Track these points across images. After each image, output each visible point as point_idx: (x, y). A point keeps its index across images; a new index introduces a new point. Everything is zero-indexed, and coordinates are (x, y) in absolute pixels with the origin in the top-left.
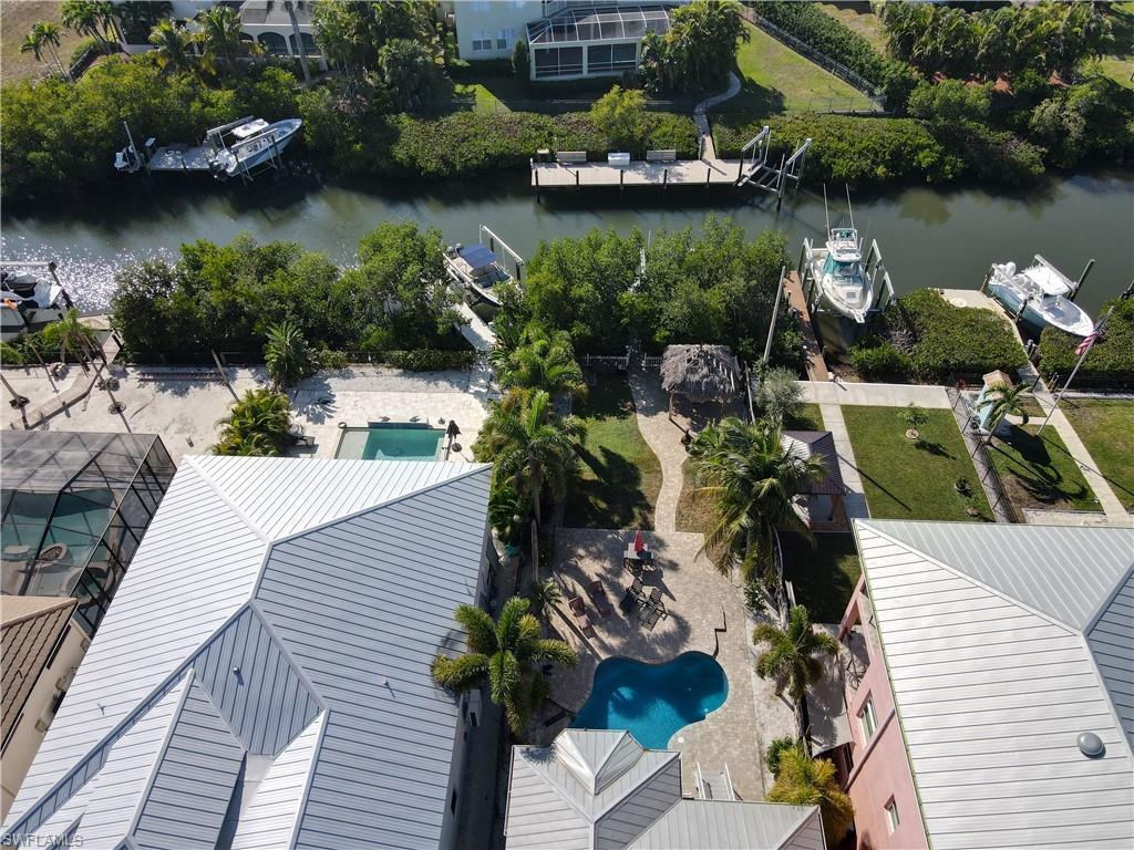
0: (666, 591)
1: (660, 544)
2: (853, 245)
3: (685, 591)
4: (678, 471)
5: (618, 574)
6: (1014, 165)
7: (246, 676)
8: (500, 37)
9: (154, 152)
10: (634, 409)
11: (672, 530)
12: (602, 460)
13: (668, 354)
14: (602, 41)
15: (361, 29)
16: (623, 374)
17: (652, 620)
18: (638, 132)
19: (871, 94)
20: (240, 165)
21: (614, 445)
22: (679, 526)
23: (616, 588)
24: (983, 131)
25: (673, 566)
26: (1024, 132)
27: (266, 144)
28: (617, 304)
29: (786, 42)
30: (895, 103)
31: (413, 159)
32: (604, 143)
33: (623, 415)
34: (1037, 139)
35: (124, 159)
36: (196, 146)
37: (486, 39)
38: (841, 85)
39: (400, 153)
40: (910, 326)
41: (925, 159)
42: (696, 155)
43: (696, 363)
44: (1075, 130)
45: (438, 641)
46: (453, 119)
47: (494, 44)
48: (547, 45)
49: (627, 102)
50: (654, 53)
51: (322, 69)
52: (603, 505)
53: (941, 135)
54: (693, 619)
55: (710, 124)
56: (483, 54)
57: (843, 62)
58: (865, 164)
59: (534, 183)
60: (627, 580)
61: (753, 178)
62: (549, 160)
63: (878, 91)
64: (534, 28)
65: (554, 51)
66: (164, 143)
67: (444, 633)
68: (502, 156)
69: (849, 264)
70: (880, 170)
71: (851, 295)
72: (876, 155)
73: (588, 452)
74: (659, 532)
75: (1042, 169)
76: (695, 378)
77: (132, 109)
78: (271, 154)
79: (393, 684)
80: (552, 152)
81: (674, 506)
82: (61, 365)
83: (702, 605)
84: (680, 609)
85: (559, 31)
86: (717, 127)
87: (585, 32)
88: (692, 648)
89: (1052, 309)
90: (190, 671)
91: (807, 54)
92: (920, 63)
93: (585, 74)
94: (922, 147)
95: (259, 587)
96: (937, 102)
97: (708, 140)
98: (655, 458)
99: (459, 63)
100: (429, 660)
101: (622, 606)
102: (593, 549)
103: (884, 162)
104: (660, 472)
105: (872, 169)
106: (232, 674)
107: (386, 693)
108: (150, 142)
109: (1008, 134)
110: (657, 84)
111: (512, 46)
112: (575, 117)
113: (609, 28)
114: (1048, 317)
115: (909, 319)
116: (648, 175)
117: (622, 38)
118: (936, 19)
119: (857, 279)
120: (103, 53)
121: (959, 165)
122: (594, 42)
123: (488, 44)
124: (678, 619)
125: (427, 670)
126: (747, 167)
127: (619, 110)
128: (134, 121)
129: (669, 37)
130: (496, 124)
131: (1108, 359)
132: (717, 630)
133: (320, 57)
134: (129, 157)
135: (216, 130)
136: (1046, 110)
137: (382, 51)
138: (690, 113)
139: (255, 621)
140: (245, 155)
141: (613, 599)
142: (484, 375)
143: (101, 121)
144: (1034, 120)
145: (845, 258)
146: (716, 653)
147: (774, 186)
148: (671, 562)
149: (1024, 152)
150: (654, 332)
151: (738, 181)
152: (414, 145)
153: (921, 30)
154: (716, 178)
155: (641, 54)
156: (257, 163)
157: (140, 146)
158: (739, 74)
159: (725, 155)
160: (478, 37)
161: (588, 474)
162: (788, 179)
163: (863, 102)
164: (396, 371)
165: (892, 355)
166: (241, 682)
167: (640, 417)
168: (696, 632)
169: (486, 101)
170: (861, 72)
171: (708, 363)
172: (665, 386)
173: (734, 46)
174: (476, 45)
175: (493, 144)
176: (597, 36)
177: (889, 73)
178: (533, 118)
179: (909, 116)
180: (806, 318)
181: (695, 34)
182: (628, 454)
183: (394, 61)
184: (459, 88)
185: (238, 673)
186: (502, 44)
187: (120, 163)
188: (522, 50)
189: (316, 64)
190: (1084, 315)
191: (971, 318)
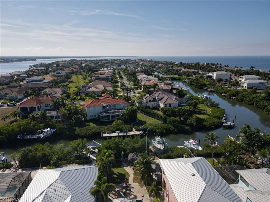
0: (132, 192)
1: (130, 185)
2: (160, 139)
3: (135, 191)
4: (133, 174)
5: (122, 190)
6: (186, 129)
7: (56, 191)
8: (95, 115)
9: (25, 136)
10: (124, 166)
11: (132, 183)
12: (118, 174)
13: (129, 155)
14: (114, 114)
15: (69, 114)
16: (121, 161)
17: (129, 196)
18: (121, 127)
19: (161, 121)
20: (44, 136)
21: (120, 172)
22: (133, 182)
23: (122, 192)
24: (180, 125)
25: (133, 188)
26: (187, 125)
27: (49, 133)
28: (119, 147)
29: (146, 115)
30: (165, 121)
31: (79, 134)
32: (115, 129)
33: (121, 167)
34: (189, 126)
35: (20, 137)
36: (34, 134)
37: (92, 115)
38: (156, 120)
39: (76, 133)
40: (172, 151)
41: (171, 129)
42: (131, 131)
43: (134, 155)
44: (194, 123)
45: (90, 188)
46: (86, 127)
47: (94, 116)
48: (103, 115)
49: (118, 122)
50: (123, 115)
51: (61, 121)
52: (119, 180)
53: (173, 126)
54: (137, 195)
55: (134, 126)
56: (92, 118)
57: (156, 117)
58: (162, 130)
59: (102, 136)
60: (124, 190)
61: (142, 133)
62: (105, 133)
63: (162, 120)
64: (101, 113)
65: (105, 116)
66: (28, 134)
67: (92, 187)
68: (96, 132)
69: (159, 141)
70: (164, 131)
71: (161, 146)
72: (163, 129)
73: (115, 173)
74: (130, 183)
75: (191, 130)
76: (134, 158)
77: (23, 127)
78: (50, 135)
79: (83, 193)
80: (105, 131)
81: (132, 179)
82: (5, 169)
83: (139, 193)
84: (135, 194)
85: (106, 113)
86: (135, 126)
87: (110, 113)
88: (138, 200)
89: (195, 147)
90: (46, 191)
91: (150, 116)
92: (168, 115)
93: (111, 120)
94: (171, 127)
95: (59, 177)
96: (171, 120)
97: (134, 129)
98: (128, 173)
99: (87, 119)
100: (89, 190)
101: (123, 194)
102: (117, 187)
103: (165, 130)
104: (129, 175)
105: (163, 131)
106: (54, 190)
107: (82, 194)
108: (25, 134)
109: (184, 125)
110: (124, 120)
111: (97, 116)
112: (109, 126)
113: (114, 112)
114: (194, 148)
115: (171, 150)
116: (123, 134)
117: (117, 114)
118: (169, 109)
119: (161, 144)
120: (15, 122)
121: (177, 130)
122: (112, 114)
123: (93, 116)
124: (134, 195)
125: (89, 192)
126: (141, 132)
127: (117, 123)
128: (23, 129)
129: (125, 113)
130: (95, 128)
131: (204, 152)
132: (142, 196)
133: (61, 119)
134: (21, 136)
135: (40, 130)
136: (189, 121)
137: (74, 117)
138: (130, 124)
139: (59, 181)
140: (45, 134)
141: (122, 193)
142: (94, 164)
143: (17, 129)
144: (188, 123)
145: (159, 140)
146: (142, 200)
147: (146, 134)
148: (132, 187)
149: (187, 128)
150: (126, 152)
151: (140, 134)
152: (79, 131)
153: (167, 111)
154: (135, 134)
155: (120, 116)
156: (47, 136)
157: (23, 135)
158: (138, 119)
159: (137, 130)
160: (91, 115)
161: (115, 176)
162: (149, 133)
163: (160, 122)
164: (76, 165)
165: (169, 155)
166: (56, 192)
167: (125, 167)
168: (138, 197)
169: (92, 125)
170: (159, 118)
171: (136, 155)
172: (129, 160)
173: (136, 114)
174: (90, 116)
175: (94, 130)
176: (112, 113)
177: (163, 117)
178: (101, 126)
179: (167, 123)
180: (154, 152)
181: (129, 112)
182: (123, 173)
183: (75, 118)
184: (87, 123)
185: (55, 190)
186: (95, 116)
187: (19, 137)
188: (99, 116)
189: (60, 121)
190: (200, 147)
191: (181, 149)
